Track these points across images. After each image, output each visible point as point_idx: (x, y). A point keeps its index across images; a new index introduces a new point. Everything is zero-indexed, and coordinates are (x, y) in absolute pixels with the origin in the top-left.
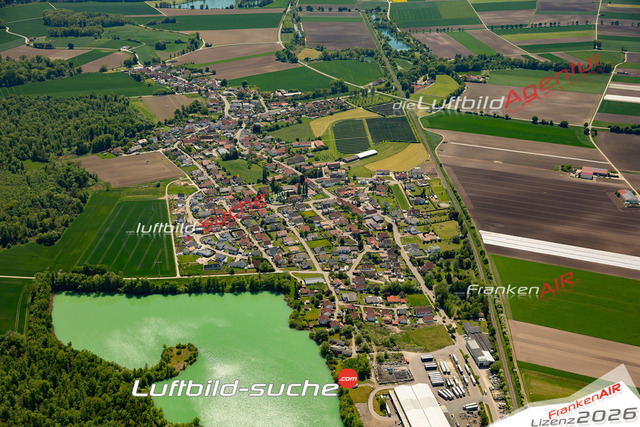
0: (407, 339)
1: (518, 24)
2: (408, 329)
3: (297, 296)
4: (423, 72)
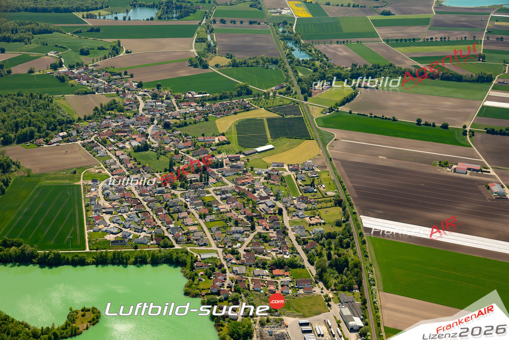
0: (288, 306)
1: (412, 38)
2: (289, 297)
3: (192, 268)
4: (322, 78)
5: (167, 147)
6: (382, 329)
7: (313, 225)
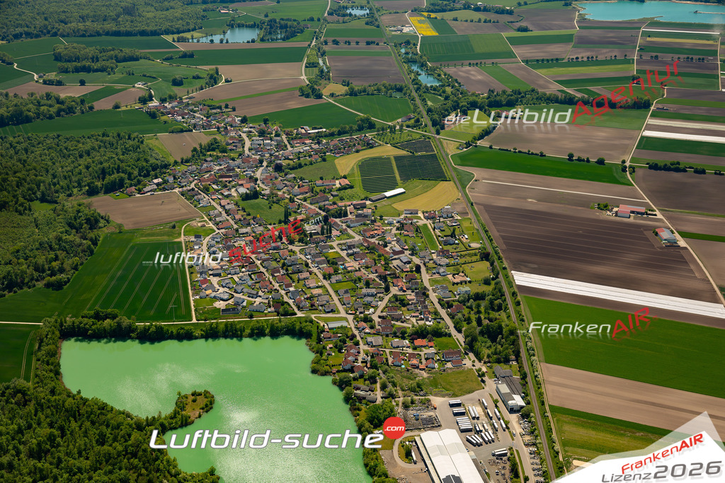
0: (435, 383)
1: (554, 57)
2: (435, 373)
3: (319, 340)
4: (455, 108)
5: (280, 193)
6: (547, 408)
7: (457, 284)
